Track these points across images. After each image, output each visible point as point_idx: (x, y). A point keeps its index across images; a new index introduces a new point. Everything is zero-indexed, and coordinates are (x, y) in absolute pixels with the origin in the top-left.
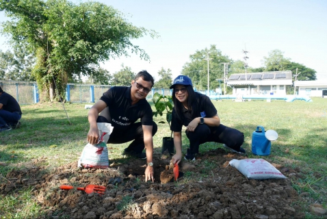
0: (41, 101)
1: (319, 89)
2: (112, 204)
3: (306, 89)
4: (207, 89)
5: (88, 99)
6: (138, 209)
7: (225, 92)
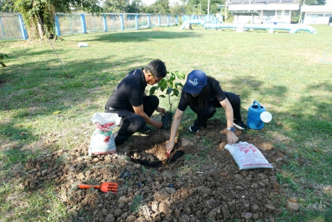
0: (30, 38)
1: (326, 15)
2: (126, 204)
3: (313, 15)
4: (206, 13)
5: (79, 28)
6: (148, 210)
7: (226, 17)
